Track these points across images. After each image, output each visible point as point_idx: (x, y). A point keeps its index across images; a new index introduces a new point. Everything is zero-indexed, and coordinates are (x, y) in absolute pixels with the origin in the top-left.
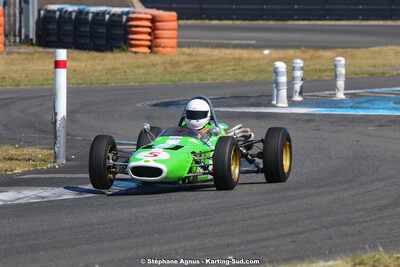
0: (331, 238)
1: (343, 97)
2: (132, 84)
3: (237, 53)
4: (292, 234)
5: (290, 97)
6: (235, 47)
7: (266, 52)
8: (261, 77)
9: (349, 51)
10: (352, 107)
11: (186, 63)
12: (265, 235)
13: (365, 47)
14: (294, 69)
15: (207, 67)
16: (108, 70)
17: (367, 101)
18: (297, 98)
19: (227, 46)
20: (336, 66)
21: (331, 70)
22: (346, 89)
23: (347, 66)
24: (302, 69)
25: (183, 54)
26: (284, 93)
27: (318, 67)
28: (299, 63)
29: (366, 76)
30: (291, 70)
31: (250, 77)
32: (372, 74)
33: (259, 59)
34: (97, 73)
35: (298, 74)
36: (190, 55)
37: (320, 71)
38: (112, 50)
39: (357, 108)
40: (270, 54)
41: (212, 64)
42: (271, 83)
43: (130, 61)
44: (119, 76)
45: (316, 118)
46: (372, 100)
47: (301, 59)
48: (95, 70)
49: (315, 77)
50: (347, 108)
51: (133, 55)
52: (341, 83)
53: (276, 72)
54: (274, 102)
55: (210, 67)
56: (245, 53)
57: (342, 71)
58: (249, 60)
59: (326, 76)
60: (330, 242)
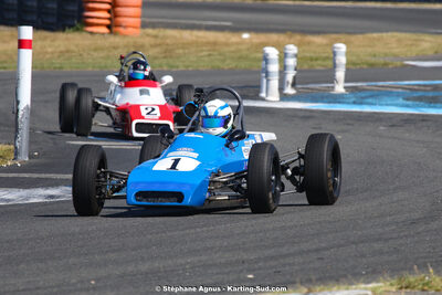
0: (363, 256)
1: (343, 91)
2: (90, 69)
3: (211, 36)
4: (317, 250)
5: (281, 89)
6: (208, 28)
7: (246, 36)
8: (243, 65)
10: (354, 103)
11: (152, 46)
12: (284, 250)
13: (362, 33)
14: (285, 56)
15: (177, 51)
16: (61, 52)
17: (372, 96)
18: (289, 90)
19: (199, 28)
20: (335, 54)
21: (326, 58)
22: (346, 81)
23: (347, 54)
24: (296, 56)
25: (148, 35)
26: (275, 83)
27: (308, 55)
28: (292, 49)
29: (365, 66)
30: (283, 57)
31: (229, 64)
32: (372, 65)
33: (237, 44)
34: (48, 56)
35: (291, 62)
36: (156, 37)
37: (311, 59)
38: (64, 30)
39: (361, 103)
40: (250, 39)
41: (183, 48)
42: (258, 72)
43: (87, 42)
44: (74, 60)
45: (314, 114)
46: (377, 95)
47: (295, 45)
48: (47, 53)
50: (348, 103)
51: (89, 36)
52: (340, 74)
53: (266, 59)
54: (263, 95)
55: (181, 51)
56: (220, 37)
57: (342, 60)
58: (227, 44)
60: (364, 260)
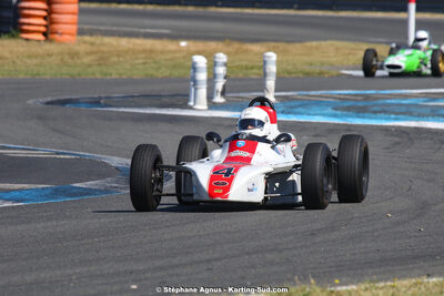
0: (253, 267)
1: (274, 99)
2: (22, 76)
3: (148, 43)
4: (209, 261)
5: (210, 98)
6: (147, 36)
7: (183, 44)
8: (177, 73)
9: (282, 45)
10: (283, 112)
11: (88, 54)
13: (300, 42)
14: (215, 64)
15: (112, 59)
17: (301, 106)
18: (219, 99)
19: (137, 35)
20: (265, 62)
21: (259, 68)
22: (276, 91)
23: (278, 63)
24: (225, 65)
25: (84, 43)
26: (203, 92)
27: (244, 63)
28: (222, 57)
29: (301, 75)
30: (212, 65)
31: (163, 73)
32: (308, 74)
33: (175, 52)
35: (221, 70)
36: (93, 44)
37: (247, 68)
39: (289, 113)
40: (187, 46)
41: (119, 56)
42: (188, 81)
43: (22, 49)
44: (7, 67)
46: (306, 105)
49: (241, 75)
51: (24, 42)
52: (271, 83)
53: (194, 67)
54: (191, 104)
55: (115, 59)
56: (157, 44)
57: (272, 69)
58: (162, 52)
59: (254, 74)
60: (253, 271)
